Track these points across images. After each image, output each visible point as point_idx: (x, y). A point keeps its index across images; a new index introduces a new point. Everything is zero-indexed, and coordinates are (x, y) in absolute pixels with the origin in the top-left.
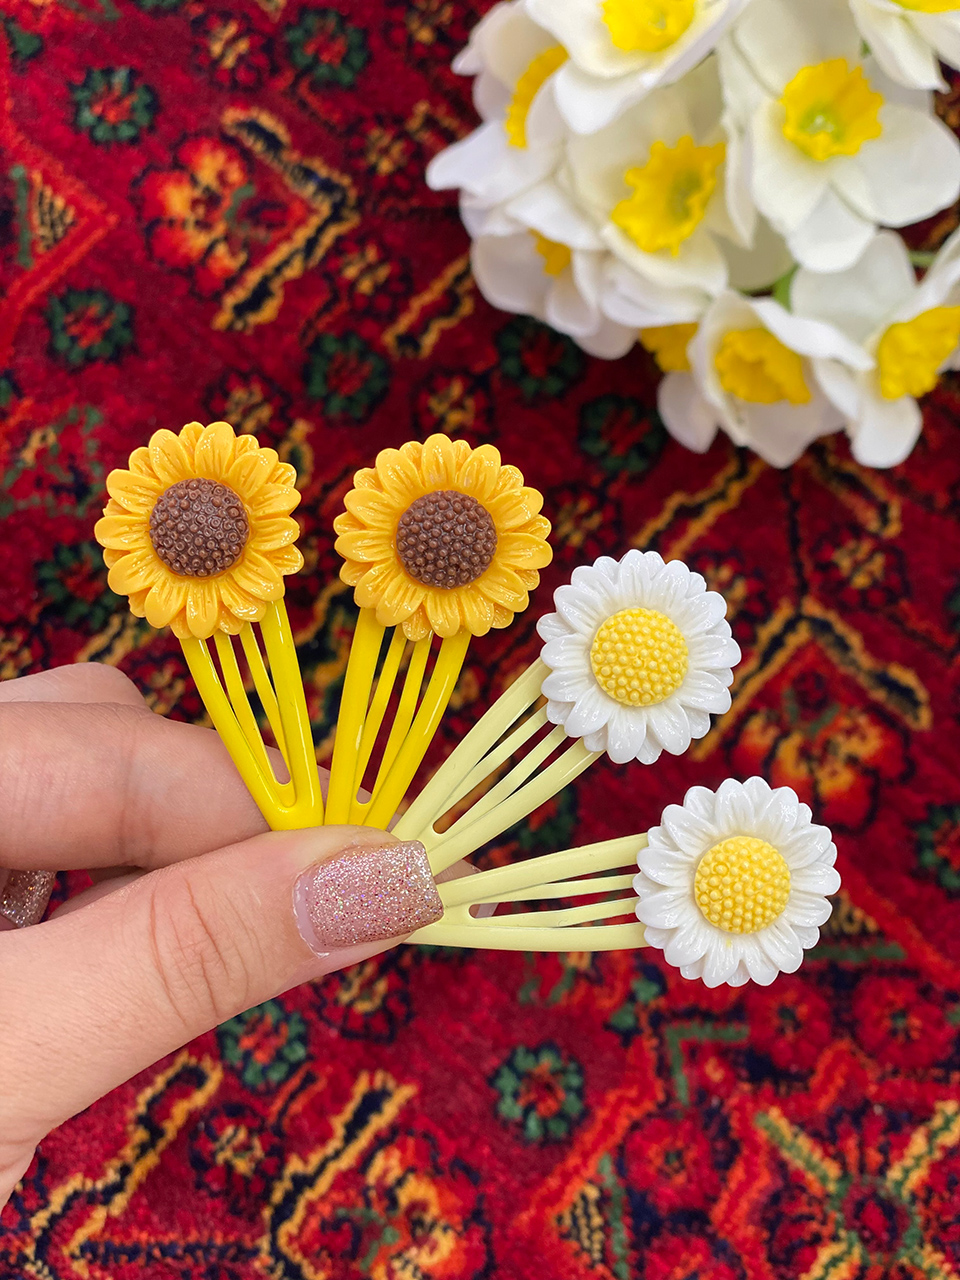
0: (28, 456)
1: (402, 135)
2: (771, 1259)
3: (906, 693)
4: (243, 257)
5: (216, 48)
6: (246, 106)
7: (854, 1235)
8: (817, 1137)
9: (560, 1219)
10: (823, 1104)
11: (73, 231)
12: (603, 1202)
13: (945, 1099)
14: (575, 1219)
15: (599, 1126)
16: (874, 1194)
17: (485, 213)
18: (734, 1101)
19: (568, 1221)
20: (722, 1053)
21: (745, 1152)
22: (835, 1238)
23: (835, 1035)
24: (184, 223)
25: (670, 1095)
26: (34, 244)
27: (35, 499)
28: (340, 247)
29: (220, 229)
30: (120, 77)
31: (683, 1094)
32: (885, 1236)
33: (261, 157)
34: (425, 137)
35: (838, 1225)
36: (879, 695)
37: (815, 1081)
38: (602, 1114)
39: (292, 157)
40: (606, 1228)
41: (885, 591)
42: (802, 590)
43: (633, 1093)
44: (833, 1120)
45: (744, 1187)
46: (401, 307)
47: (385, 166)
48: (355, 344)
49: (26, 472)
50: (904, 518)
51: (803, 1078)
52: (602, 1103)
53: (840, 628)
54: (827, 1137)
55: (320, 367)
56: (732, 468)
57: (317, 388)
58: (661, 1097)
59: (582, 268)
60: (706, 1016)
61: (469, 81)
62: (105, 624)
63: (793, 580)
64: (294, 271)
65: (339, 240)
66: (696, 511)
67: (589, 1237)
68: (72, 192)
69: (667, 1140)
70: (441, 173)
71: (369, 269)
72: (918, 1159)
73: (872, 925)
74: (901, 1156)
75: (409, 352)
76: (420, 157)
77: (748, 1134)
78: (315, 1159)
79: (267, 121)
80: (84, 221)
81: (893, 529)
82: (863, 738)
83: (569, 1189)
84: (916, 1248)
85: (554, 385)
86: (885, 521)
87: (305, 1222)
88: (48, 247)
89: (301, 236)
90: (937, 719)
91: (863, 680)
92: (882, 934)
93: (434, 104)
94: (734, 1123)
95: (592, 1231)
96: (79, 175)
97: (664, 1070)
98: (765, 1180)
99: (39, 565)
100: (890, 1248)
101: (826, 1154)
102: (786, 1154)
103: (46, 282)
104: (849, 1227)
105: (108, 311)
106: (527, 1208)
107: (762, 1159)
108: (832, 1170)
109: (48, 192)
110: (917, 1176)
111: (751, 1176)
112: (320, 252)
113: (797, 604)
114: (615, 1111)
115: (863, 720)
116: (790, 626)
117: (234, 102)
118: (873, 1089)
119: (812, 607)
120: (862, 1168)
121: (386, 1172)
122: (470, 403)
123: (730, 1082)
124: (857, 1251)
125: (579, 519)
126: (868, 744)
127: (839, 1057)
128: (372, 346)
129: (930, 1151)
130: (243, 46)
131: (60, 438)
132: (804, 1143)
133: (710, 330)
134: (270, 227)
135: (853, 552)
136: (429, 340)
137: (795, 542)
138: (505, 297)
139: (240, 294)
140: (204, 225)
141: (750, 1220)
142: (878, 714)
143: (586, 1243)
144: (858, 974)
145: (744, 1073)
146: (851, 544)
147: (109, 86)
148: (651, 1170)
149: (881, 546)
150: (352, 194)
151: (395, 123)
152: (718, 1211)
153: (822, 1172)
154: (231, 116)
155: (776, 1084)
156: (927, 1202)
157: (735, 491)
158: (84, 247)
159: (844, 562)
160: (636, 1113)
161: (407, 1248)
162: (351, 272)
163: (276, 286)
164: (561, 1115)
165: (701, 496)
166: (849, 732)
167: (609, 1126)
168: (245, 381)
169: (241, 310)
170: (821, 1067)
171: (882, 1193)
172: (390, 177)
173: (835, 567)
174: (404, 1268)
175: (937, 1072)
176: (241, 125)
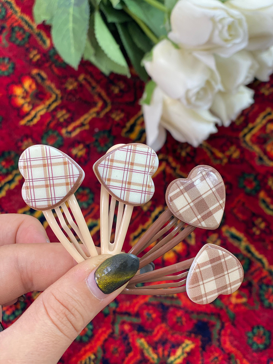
1: (77, 81)
4: (31, 107)
5: (31, 56)
9: (81, 362)
12: (95, 359)
14: (85, 363)
15: (95, 339)
21: (134, 350)
23: (161, 322)
24: (18, 97)
29: (28, 100)
30: (6, 60)
33: (40, 83)
37: (154, 333)
38: (97, 336)
44: (157, 343)
45: (132, 358)
47: (70, 87)
51: (151, 332)
52: (97, 333)
54: (155, 348)
55: (45, 137)
57: (44, 142)
64: (43, 112)
69: (114, 345)
71: (63, 115)
72: (179, 356)
74: (174, 355)
75: (68, 136)
79: (43, 74)
83: (85, 355)
85: (105, 149)
98: (138, 357)
101: (154, 352)
108: (155, 356)
110: (179, 361)
112: (51, 109)
114: (100, 335)
116: (160, 212)
118: (169, 337)
120: (163, 356)
122: (84, 150)
126: (179, 247)
129: (183, 354)
130: (38, 57)
136: (75, 133)
145: (136, 329)
147: (4, 62)
150: (60, 96)
151: (75, 77)
154: (35, 71)
155: (144, 333)
160: (106, 336)
163: (38, 115)
164: (86, 335)
168: (28, 138)
169: (29, 121)
170: (156, 330)
172: (71, 91)
175: (188, 333)
176: (36, 74)
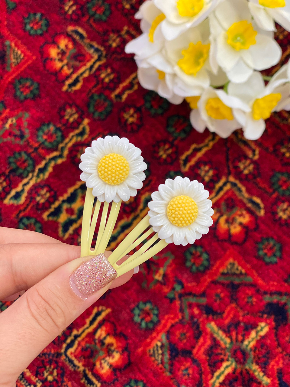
0: (7, 126)
1: (120, 36)
2: (209, 365)
3: (257, 205)
4: (71, 70)
5: (67, 8)
6: (74, 26)
7: (233, 359)
8: (224, 331)
9: (150, 351)
10: (227, 322)
11: (23, 61)
12: (162, 346)
13: (261, 322)
14: (154, 351)
15: (162, 325)
16: (240, 348)
17: (142, 61)
18: (201, 320)
19: (152, 352)
20: (198, 306)
21: (204, 334)
22: (228, 360)
23: (231, 302)
24: (55, 60)
25: (183, 317)
26: (11, 64)
27: (9, 139)
28: (100, 69)
29: (65, 61)
30: (38, 16)
31: (187, 317)
32: (242, 360)
33: (78, 41)
34: (126, 37)
35: (229, 356)
36: (249, 205)
37: (225, 315)
38: (163, 322)
39: (87, 41)
40: (163, 354)
41: (253, 175)
42: (229, 174)
43: (172, 316)
44: (229, 326)
45: (203, 344)
46: (116, 87)
47: (114, 45)
48: (103, 97)
49: (6, 131)
50: (260, 154)
51: (221, 314)
52: (163, 319)
53: (240, 185)
54: (227, 332)
55: (92, 103)
56: (210, 137)
57: (91, 109)
58: (180, 317)
59: (168, 78)
60: (194, 295)
61: (139, 21)
62: (27, 176)
63: (226, 171)
64: (86, 75)
65: (100, 66)
66: (199, 150)
67: (158, 356)
68: (23, 49)
69: (181, 330)
70: (129, 48)
71: (108, 75)
72: (253, 339)
73: (243, 271)
74: (248, 338)
75: (119, 100)
76: (124, 42)
77: (205, 330)
78: (81, 330)
79: (80, 30)
80: (26, 58)
81: (256, 157)
82: (244, 217)
83: (153, 342)
84: (251, 364)
85: (160, 111)
86: (254, 154)
87: (77, 348)
88: (16, 65)
89: (89, 64)
90: (266, 213)
91: (245, 201)
92: (247, 274)
93: (129, 27)
94: (201, 326)
95: (159, 354)
96: (25, 44)
97: (182, 310)
98: (209, 342)
99: (9, 158)
100: (243, 364)
101: (227, 336)
102: (215, 335)
103: (14, 75)
104: (232, 357)
105: (32, 85)
106: (140, 347)
107: (208, 337)
108: (228, 341)
109: (16, 49)
110: (253, 344)
111: (205, 342)
112: (94, 69)
113: (227, 178)
114: (167, 321)
115: (244, 212)
116: (225, 184)
117: (70, 25)
118: (241, 318)
119: (232, 179)
120: (237, 340)
121: (101, 335)
122: (135, 115)
123: (200, 314)
124: (234, 364)
125: (165, 151)
126: (246, 219)
127: (232, 309)
128: (108, 98)
129: (256, 337)
130: (74, 8)
131: (17, 121)
132: (220, 332)
133: (204, 98)
134: (80, 61)
135: (244, 164)
136: (125, 97)
137: (227, 160)
138: (147, 85)
139: (70, 81)
140: (61, 60)
141: (204, 353)
142: (249, 211)
143: (157, 358)
144: (239, 285)
145: (204, 312)
146: (244, 161)
147: (35, 18)
148: (177, 338)
149: (253, 162)
150: (104, 53)
151: (118, 32)
152: (195, 351)
153: (225, 341)
154: (70, 28)
155: (213, 315)
156: (255, 351)
157: (211, 144)
158: (26, 66)
159: (242, 166)
160: (173, 322)
161: (106, 357)
162: (103, 76)
163: (81, 79)
164: (151, 321)
165: (201, 145)
166: (241, 215)
167: (165, 325)
168: (70, 107)
169: (70, 86)
170: (226, 311)
171: (242, 348)
172: (116, 48)
173: (239, 167)
174: (105, 363)
175: (260, 314)
176: (73, 31)
